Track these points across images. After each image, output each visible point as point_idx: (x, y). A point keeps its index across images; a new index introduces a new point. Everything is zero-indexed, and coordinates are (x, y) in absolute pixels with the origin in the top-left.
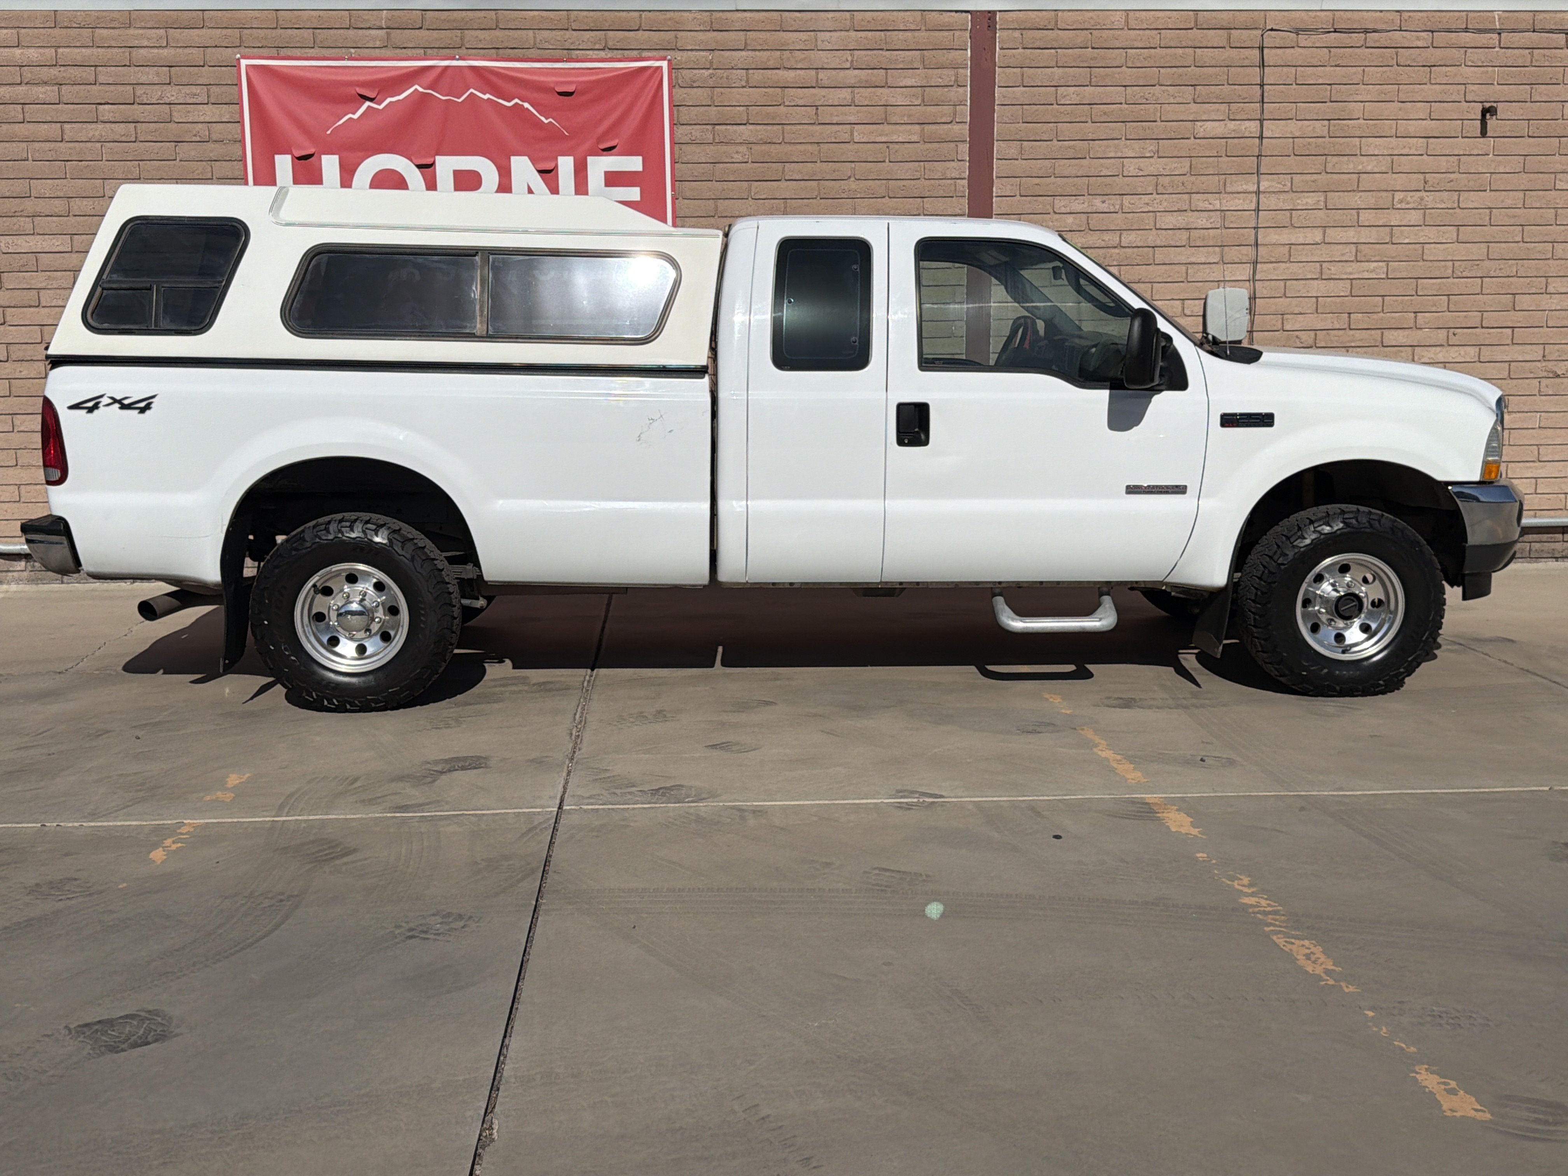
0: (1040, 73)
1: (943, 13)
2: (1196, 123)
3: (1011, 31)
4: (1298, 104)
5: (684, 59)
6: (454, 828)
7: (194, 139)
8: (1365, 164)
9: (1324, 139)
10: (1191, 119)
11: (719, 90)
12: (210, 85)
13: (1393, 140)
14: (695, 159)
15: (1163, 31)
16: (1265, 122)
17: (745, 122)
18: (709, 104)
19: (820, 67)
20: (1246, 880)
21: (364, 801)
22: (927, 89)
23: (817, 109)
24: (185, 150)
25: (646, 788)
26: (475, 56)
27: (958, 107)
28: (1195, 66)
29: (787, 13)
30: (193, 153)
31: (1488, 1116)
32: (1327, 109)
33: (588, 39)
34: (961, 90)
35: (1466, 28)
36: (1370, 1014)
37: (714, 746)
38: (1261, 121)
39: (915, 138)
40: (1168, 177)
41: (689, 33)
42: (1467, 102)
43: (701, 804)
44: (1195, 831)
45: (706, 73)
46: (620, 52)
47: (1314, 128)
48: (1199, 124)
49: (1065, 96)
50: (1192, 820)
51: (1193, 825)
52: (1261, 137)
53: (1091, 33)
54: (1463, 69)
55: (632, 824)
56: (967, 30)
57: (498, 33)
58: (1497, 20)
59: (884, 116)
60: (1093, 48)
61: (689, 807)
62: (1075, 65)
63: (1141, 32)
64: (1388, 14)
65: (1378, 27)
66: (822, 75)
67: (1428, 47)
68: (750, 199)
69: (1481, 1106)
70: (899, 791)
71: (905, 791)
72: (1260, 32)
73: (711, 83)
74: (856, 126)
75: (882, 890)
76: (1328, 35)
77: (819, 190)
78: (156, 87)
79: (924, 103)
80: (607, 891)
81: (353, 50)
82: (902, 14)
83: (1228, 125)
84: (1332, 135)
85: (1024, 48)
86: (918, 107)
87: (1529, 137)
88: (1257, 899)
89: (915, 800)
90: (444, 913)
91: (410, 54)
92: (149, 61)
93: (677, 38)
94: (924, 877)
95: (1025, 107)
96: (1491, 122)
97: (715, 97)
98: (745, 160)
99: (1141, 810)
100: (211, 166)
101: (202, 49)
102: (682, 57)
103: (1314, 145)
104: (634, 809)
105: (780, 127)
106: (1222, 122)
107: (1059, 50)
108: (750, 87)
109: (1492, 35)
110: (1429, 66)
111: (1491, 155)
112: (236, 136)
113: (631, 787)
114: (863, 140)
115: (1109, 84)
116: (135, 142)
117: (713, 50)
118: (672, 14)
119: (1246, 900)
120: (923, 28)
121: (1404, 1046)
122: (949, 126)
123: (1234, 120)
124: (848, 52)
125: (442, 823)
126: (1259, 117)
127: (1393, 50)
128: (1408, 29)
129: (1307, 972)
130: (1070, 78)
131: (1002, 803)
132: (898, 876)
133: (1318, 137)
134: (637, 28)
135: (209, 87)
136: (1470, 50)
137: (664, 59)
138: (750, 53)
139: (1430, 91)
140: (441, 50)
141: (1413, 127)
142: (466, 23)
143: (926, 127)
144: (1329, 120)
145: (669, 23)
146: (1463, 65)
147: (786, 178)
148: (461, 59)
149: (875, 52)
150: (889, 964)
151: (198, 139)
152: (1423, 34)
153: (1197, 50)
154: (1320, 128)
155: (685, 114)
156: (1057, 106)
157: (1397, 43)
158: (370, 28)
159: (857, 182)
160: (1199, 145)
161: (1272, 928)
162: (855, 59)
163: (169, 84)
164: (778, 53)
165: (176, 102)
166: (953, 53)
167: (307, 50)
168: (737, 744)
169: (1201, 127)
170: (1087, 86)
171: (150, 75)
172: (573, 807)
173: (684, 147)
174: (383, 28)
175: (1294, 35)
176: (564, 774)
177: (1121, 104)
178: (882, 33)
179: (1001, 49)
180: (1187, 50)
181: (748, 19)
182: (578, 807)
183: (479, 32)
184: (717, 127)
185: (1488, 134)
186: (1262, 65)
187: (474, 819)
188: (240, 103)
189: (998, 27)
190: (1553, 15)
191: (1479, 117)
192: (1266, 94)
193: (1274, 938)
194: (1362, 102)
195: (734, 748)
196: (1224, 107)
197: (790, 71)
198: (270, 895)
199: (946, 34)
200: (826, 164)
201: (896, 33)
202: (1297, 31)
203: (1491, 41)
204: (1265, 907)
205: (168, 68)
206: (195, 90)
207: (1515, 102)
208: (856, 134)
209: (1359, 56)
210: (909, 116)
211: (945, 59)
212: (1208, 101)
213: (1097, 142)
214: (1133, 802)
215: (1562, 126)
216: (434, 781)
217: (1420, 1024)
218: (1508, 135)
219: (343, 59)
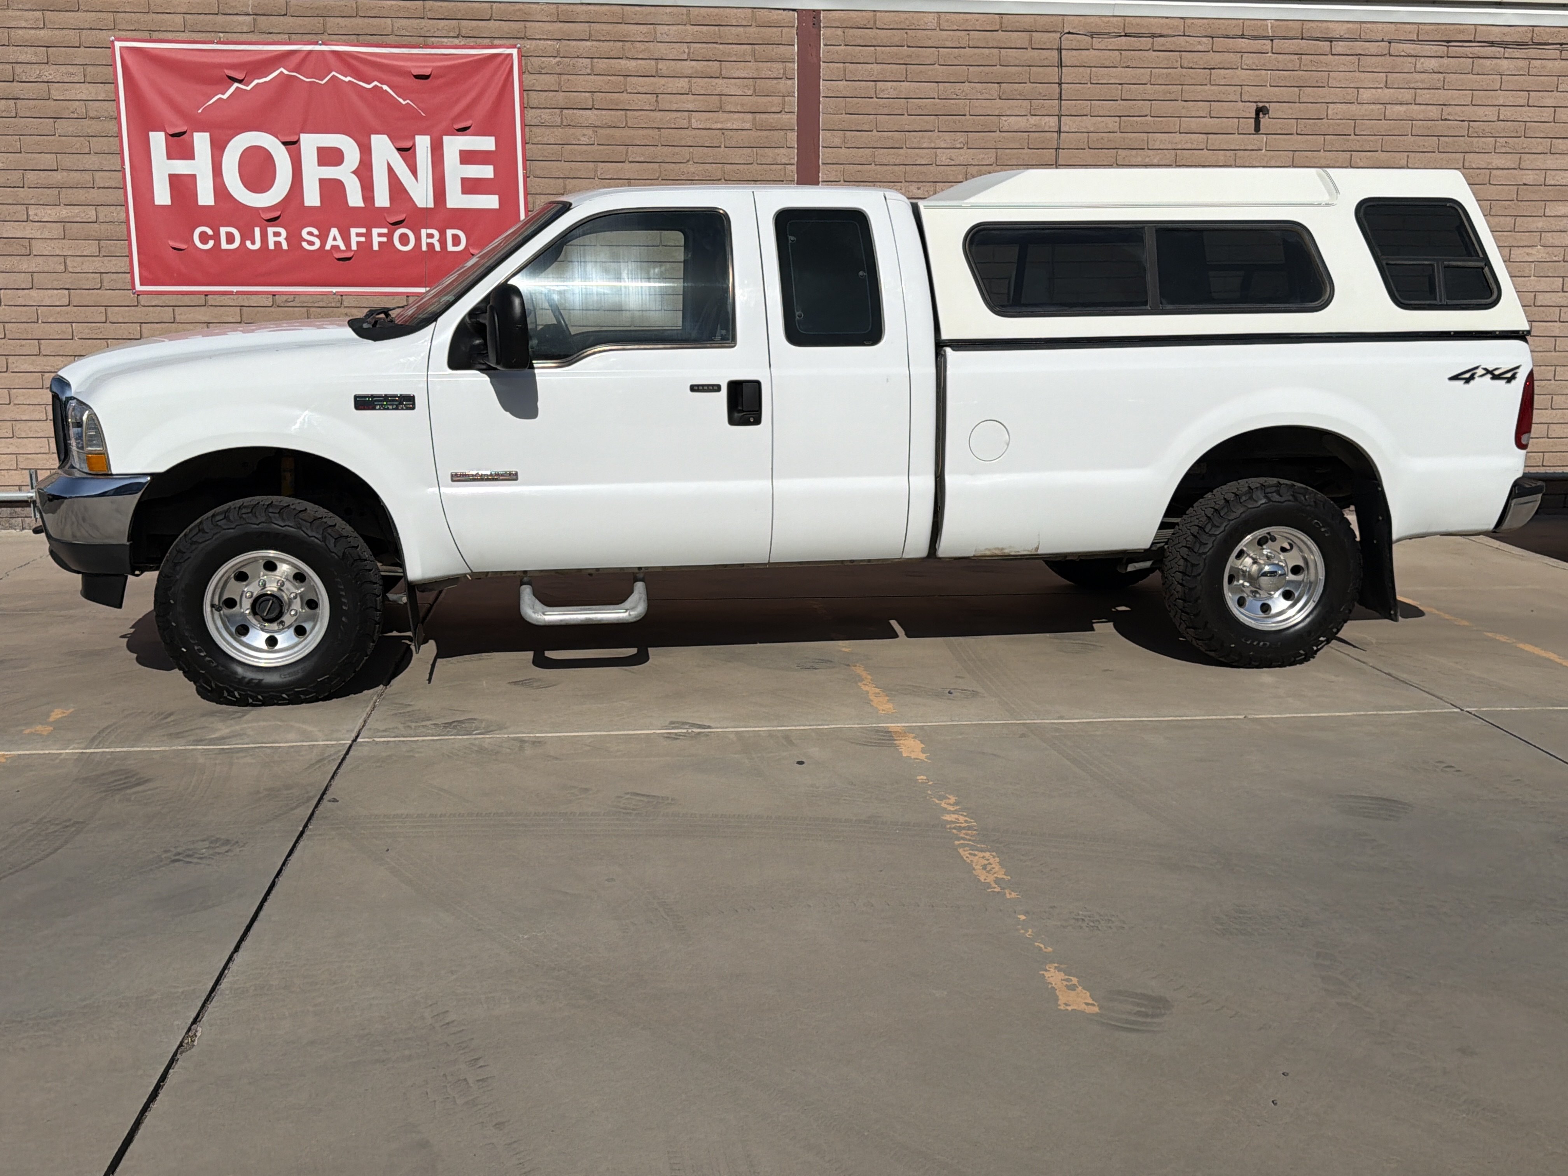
0: (860, 68)
1: (772, 11)
2: (1002, 118)
3: (834, 29)
4: (1092, 102)
5: (532, 47)
6: (249, 760)
7: (72, 115)
8: (1152, 157)
9: (1115, 134)
10: (997, 114)
11: (566, 77)
12: (86, 65)
13: (1178, 135)
14: (545, 140)
15: (971, 33)
16: (1062, 117)
17: (591, 107)
18: (557, 89)
19: (660, 57)
20: (953, 799)
21: (171, 734)
22: (758, 81)
23: (657, 96)
24: (63, 126)
25: (440, 721)
26: (336, 41)
27: (786, 98)
28: (1000, 65)
29: (628, 7)
30: (71, 129)
31: (1096, 1009)
32: (1119, 107)
33: (443, 28)
34: (789, 82)
35: (1243, 35)
36: (1022, 917)
37: (515, 683)
38: (1060, 116)
39: (748, 126)
40: (977, 167)
41: (537, 24)
42: (1242, 102)
43: (488, 736)
44: (923, 756)
45: (554, 61)
46: (473, 39)
47: (1106, 124)
48: (1004, 118)
49: (883, 90)
50: (923, 746)
51: (923, 751)
52: (1059, 132)
53: (906, 33)
54: (1239, 72)
55: (417, 755)
56: (794, 27)
57: (359, 21)
58: (1269, 28)
59: (719, 105)
60: (908, 47)
61: (475, 739)
62: (893, 62)
63: (952, 33)
64: (1172, 21)
65: (1164, 32)
66: (662, 65)
67: (1209, 51)
68: (596, 179)
69: (1093, 1000)
70: (672, 723)
71: (678, 722)
72: (1059, 35)
73: (558, 70)
74: (694, 113)
75: (628, 813)
76: (1119, 39)
77: (661, 172)
78: (36, 66)
79: (755, 94)
80: (373, 817)
81: (221, 35)
82: (735, 10)
83: (1030, 120)
84: (1122, 131)
85: (846, 45)
86: (750, 97)
87: (1297, 134)
88: (956, 816)
89: (685, 731)
90: (213, 839)
91: (276, 39)
92: (27, 41)
93: (526, 27)
94: (670, 801)
95: (847, 99)
96: (1264, 121)
97: (562, 83)
98: (591, 143)
99: (882, 738)
100: (89, 141)
101: (78, 31)
102: (531, 45)
103: (1106, 139)
104: (423, 741)
105: (623, 112)
106: (1024, 117)
107: (877, 48)
108: (595, 75)
109: (1265, 41)
110: (1209, 69)
111: (1264, 151)
112: (112, 114)
113: (428, 720)
114: (700, 127)
115: (923, 80)
116: (15, 117)
117: (560, 40)
118: (521, 5)
119: (948, 817)
120: (754, 24)
121: (1042, 946)
122: (779, 115)
123: (1035, 115)
124: (685, 44)
125: (240, 754)
126: (1057, 113)
127: (1178, 53)
128: (1191, 34)
129: (979, 880)
130: (888, 74)
131: (762, 733)
132: (645, 799)
133: (1110, 132)
134: (488, 18)
135: (85, 67)
136: (1246, 55)
137: (514, 47)
138: (594, 43)
139: (1209, 91)
140: (305, 36)
141: (1194, 124)
142: (328, 11)
143: (758, 116)
144: (1120, 117)
145: (518, 13)
146: (1239, 69)
147: (630, 160)
148: (324, 44)
149: (710, 45)
150: (613, 880)
151: (75, 116)
152: (1204, 39)
153: (1002, 50)
154: (1112, 123)
155: (534, 98)
156: (876, 100)
157: (1181, 47)
158: (237, 14)
159: (695, 165)
160: (1004, 137)
161: (962, 842)
162: (692, 51)
163: (47, 63)
164: (621, 43)
165: (53, 80)
166: (782, 48)
167: (178, 34)
168: (540, 680)
169: (1005, 121)
170: (904, 81)
171: (27, 55)
172: (366, 740)
173: (534, 129)
174: (249, 15)
175: (1090, 38)
176: (369, 709)
177: (934, 98)
178: (716, 28)
179: (825, 45)
180: (993, 50)
181: (592, 12)
182: (371, 740)
183: (340, 19)
184: (565, 111)
185: (1261, 132)
186: (1061, 65)
187: (268, 751)
188: (115, 83)
189: (822, 25)
190: (1320, 24)
191: (1254, 115)
192: (1063, 92)
193: (961, 851)
194: (1149, 100)
195: (535, 684)
196: (1026, 103)
197: (632, 60)
198: (57, 822)
199: (775, 29)
200: (667, 147)
201: (729, 28)
202: (1092, 35)
203: (1264, 47)
204: (961, 823)
205: (45, 48)
206: (71, 69)
207: (1285, 102)
208: (693, 120)
209: (1147, 58)
210: (742, 105)
211: (774, 54)
212: (1012, 97)
213: (913, 133)
214: (877, 731)
215: (1326, 125)
216: (243, 716)
217: (1065, 927)
218: (1279, 132)
219: (212, 42)
